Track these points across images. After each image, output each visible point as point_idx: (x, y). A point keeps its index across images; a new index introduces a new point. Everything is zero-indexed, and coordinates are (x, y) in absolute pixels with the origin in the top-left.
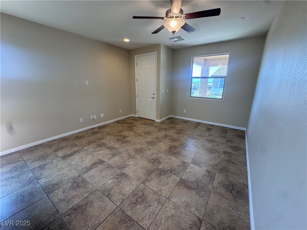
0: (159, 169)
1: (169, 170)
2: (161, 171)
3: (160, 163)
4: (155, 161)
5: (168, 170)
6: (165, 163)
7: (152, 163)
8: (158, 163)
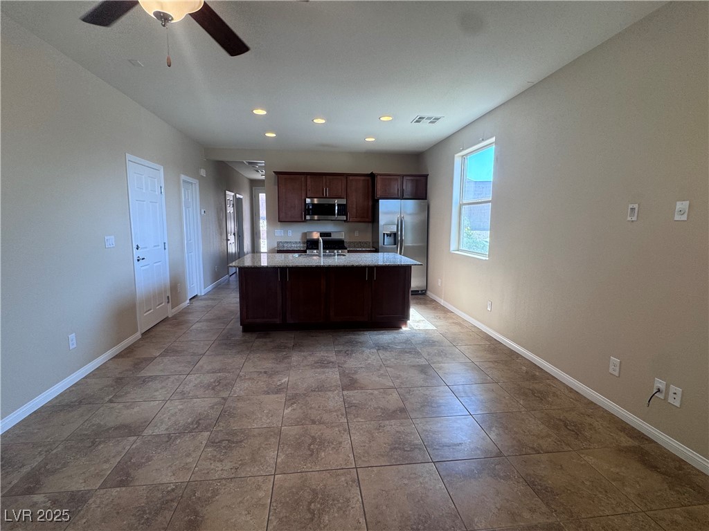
0: (206, 429)
1: (176, 438)
2: (197, 427)
3: (212, 443)
4: (229, 441)
5: (179, 437)
6: (194, 451)
7: (235, 434)
8: (217, 440)
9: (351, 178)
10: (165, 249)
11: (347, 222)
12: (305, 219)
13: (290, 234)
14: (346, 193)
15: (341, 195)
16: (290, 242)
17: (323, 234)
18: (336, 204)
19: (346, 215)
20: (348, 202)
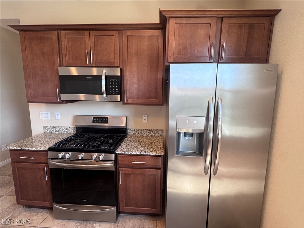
11: (124, 104)
12: (60, 98)
13: (58, 117)
14: (121, 59)
15: (114, 63)
16: (59, 127)
17: (97, 119)
18: (104, 77)
19: (121, 93)
20: (126, 73)
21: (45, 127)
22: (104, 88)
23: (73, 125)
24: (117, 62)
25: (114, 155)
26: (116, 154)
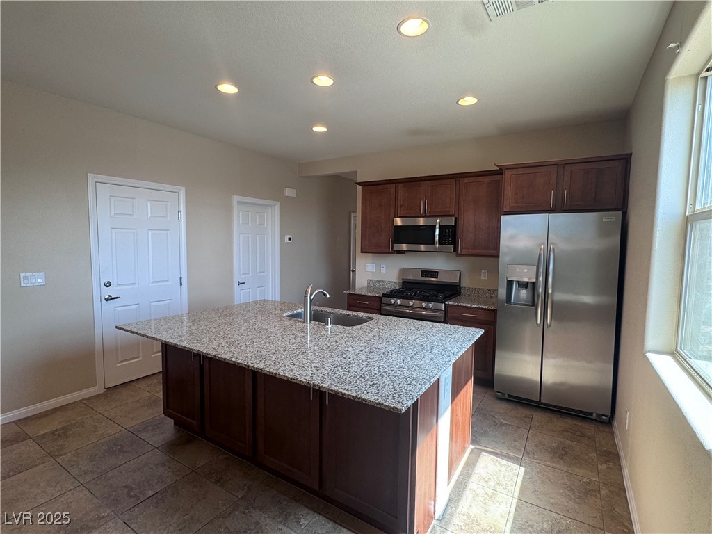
9: (466, 180)
10: (181, 285)
11: (458, 255)
12: (392, 249)
13: (384, 270)
14: (457, 207)
15: (449, 211)
16: (383, 281)
17: (426, 273)
18: (437, 226)
19: (455, 243)
20: (461, 223)
21: (369, 281)
22: (437, 238)
23: (399, 279)
24: (452, 211)
25: (443, 305)
26: (445, 305)
